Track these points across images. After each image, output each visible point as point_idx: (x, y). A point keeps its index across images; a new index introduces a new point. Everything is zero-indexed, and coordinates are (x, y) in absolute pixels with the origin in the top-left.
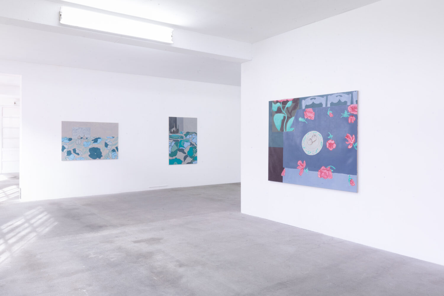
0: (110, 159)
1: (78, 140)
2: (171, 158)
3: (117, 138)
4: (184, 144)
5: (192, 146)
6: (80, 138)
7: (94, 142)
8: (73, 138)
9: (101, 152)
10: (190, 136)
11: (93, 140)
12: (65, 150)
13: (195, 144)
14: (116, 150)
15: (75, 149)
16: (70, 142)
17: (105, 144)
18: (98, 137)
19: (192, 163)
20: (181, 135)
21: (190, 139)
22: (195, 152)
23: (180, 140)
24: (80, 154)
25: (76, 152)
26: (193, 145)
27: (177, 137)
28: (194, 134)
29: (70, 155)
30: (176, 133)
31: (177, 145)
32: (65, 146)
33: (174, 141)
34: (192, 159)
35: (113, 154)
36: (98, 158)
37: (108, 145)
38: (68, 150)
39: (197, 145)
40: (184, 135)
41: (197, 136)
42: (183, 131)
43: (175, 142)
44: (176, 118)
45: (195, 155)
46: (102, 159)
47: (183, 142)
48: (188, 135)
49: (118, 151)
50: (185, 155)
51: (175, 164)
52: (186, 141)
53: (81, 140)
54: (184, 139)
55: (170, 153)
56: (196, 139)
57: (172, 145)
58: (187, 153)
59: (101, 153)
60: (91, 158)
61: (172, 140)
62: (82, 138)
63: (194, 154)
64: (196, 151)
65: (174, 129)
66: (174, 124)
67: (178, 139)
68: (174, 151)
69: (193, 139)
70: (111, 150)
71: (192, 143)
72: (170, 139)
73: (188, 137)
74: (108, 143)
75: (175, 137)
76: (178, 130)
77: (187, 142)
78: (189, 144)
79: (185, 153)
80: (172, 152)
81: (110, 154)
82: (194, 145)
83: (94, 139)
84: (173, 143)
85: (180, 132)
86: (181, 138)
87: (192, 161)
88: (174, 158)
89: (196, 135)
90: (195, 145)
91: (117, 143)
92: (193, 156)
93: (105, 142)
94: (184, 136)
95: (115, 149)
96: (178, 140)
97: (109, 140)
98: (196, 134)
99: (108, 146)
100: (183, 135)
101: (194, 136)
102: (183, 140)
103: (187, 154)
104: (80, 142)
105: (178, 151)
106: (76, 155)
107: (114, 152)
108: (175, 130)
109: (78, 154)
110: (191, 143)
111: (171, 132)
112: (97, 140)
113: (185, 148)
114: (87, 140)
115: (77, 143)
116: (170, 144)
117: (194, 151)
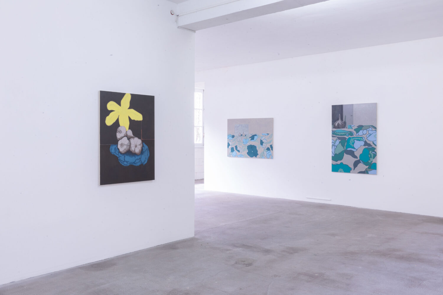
0: (264, 158)
1: (239, 137)
2: (335, 163)
3: (272, 135)
4: (353, 144)
5: (367, 147)
6: (241, 135)
7: (251, 140)
8: (235, 136)
9: (257, 150)
10: (365, 132)
11: (250, 137)
12: (230, 147)
13: (372, 144)
14: (271, 149)
15: (237, 146)
16: (233, 138)
17: (261, 141)
18: (254, 134)
19: (368, 173)
20: (350, 130)
21: (363, 136)
22: (372, 156)
23: (347, 137)
24: (240, 151)
25: (238, 149)
26: (369, 145)
27: (344, 134)
28: (370, 129)
29: (233, 152)
30: (343, 128)
31: (343, 146)
32: (230, 143)
33: (339, 138)
34: (367, 167)
35: (267, 152)
36: (254, 157)
37: (263, 142)
38: (232, 147)
39: (376, 145)
40: (355, 130)
41: (376, 131)
42: (353, 124)
43: (340, 140)
44: (341, 106)
45: (372, 161)
46: (258, 158)
47: (352, 140)
48: (361, 130)
49: (272, 150)
50: (356, 159)
51: (341, 172)
52: (356, 139)
53: (241, 137)
54: (355, 136)
55: (334, 155)
56: (375, 136)
57: (336, 145)
58: (358, 156)
59: (257, 152)
60: (249, 156)
61: (337, 138)
62: (242, 135)
63: (371, 159)
64: (375, 155)
65: (339, 122)
66: (340, 115)
67: (345, 136)
68: (339, 153)
69: (369, 136)
70: (266, 148)
71: (368, 142)
72: (333, 136)
73: (361, 133)
74: (263, 141)
75: (340, 134)
76: (345, 123)
77: (359, 140)
78: (363, 143)
79: (355, 157)
80: (335, 155)
81: (265, 153)
82: (371, 146)
83: (252, 136)
84: (338, 141)
85: (347, 125)
86: (349, 135)
87: (368, 170)
88: (339, 162)
89: (373, 129)
90: (373, 146)
91: (272, 141)
92: (370, 161)
93: (261, 140)
94: (355, 132)
95: (270, 147)
96: (345, 138)
97: (264, 138)
98: (375, 128)
99: (264, 144)
100: (353, 130)
101: (370, 132)
102: (353, 137)
103: (359, 159)
104: (240, 139)
105: (345, 154)
106: (237, 152)
107: (269, 151)
108: (340, 124)
109: (239, 151)
110: (365, 142)
111: (334, 127)
112: (254, 138)
113: (355, 149)
114: (245, 137)
115: (238, 140)
116: (333, 143)
117: (370, 155)
